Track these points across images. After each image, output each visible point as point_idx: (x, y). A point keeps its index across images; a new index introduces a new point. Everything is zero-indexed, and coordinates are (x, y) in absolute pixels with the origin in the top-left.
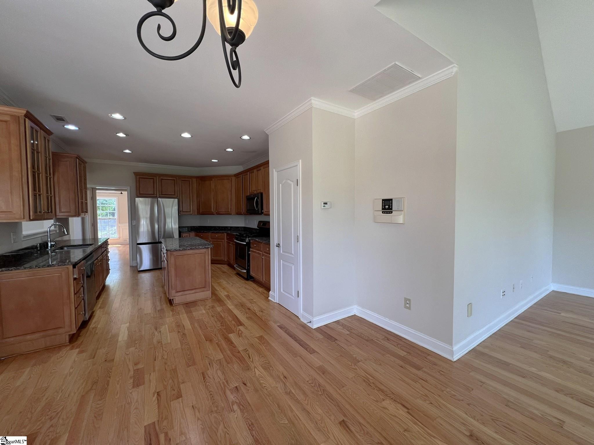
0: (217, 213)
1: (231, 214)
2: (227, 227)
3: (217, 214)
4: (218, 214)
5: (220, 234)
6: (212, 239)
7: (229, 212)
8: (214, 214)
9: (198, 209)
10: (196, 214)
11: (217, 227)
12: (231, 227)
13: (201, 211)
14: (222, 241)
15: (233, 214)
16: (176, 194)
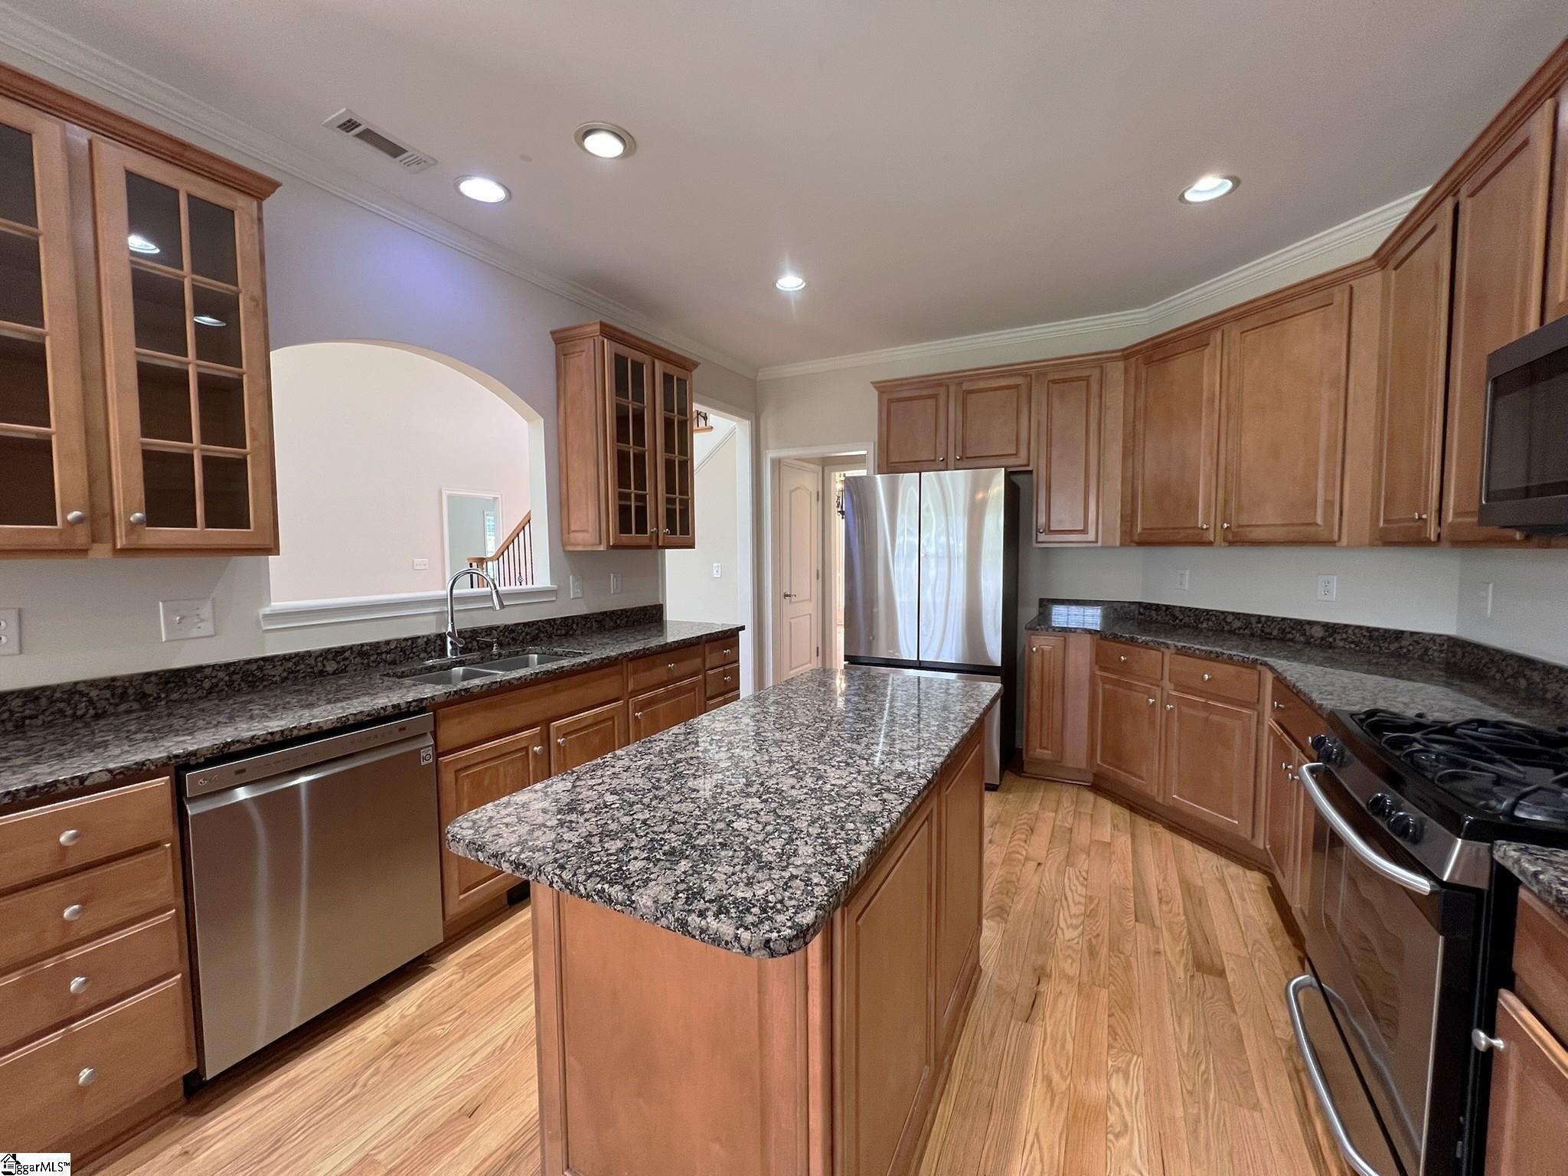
0: (1230, 537)
1: (1330, 543)
2: (1299, 625)
3: (1231, 543)
4: (1237, 539)
5: (1230, 669)
6: (1179, 687)
7: (1312, 529)
8: (1210, 544)
9: (1128, 519)
10: (1118, 544)
11: (1229, 619)
12: (1332, 629)
13: (1139, 530)
14: (1238, 716)
15: (1344, 541)
16: (1023, 453)
